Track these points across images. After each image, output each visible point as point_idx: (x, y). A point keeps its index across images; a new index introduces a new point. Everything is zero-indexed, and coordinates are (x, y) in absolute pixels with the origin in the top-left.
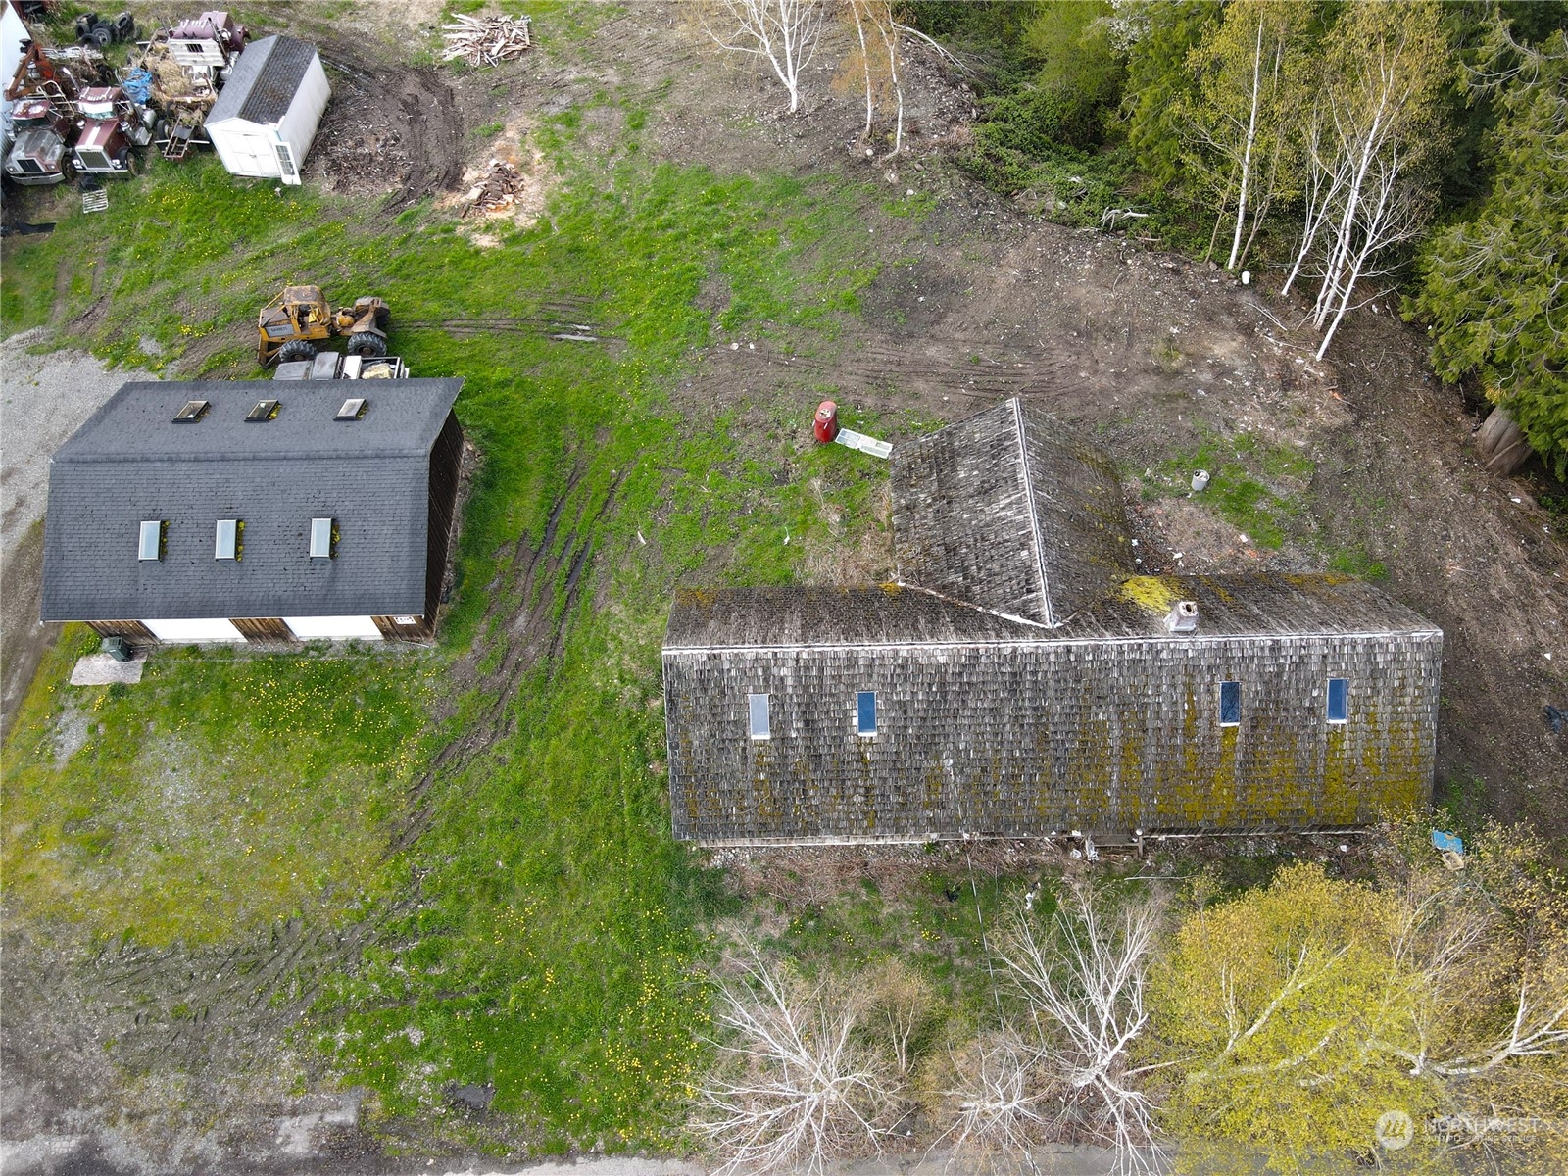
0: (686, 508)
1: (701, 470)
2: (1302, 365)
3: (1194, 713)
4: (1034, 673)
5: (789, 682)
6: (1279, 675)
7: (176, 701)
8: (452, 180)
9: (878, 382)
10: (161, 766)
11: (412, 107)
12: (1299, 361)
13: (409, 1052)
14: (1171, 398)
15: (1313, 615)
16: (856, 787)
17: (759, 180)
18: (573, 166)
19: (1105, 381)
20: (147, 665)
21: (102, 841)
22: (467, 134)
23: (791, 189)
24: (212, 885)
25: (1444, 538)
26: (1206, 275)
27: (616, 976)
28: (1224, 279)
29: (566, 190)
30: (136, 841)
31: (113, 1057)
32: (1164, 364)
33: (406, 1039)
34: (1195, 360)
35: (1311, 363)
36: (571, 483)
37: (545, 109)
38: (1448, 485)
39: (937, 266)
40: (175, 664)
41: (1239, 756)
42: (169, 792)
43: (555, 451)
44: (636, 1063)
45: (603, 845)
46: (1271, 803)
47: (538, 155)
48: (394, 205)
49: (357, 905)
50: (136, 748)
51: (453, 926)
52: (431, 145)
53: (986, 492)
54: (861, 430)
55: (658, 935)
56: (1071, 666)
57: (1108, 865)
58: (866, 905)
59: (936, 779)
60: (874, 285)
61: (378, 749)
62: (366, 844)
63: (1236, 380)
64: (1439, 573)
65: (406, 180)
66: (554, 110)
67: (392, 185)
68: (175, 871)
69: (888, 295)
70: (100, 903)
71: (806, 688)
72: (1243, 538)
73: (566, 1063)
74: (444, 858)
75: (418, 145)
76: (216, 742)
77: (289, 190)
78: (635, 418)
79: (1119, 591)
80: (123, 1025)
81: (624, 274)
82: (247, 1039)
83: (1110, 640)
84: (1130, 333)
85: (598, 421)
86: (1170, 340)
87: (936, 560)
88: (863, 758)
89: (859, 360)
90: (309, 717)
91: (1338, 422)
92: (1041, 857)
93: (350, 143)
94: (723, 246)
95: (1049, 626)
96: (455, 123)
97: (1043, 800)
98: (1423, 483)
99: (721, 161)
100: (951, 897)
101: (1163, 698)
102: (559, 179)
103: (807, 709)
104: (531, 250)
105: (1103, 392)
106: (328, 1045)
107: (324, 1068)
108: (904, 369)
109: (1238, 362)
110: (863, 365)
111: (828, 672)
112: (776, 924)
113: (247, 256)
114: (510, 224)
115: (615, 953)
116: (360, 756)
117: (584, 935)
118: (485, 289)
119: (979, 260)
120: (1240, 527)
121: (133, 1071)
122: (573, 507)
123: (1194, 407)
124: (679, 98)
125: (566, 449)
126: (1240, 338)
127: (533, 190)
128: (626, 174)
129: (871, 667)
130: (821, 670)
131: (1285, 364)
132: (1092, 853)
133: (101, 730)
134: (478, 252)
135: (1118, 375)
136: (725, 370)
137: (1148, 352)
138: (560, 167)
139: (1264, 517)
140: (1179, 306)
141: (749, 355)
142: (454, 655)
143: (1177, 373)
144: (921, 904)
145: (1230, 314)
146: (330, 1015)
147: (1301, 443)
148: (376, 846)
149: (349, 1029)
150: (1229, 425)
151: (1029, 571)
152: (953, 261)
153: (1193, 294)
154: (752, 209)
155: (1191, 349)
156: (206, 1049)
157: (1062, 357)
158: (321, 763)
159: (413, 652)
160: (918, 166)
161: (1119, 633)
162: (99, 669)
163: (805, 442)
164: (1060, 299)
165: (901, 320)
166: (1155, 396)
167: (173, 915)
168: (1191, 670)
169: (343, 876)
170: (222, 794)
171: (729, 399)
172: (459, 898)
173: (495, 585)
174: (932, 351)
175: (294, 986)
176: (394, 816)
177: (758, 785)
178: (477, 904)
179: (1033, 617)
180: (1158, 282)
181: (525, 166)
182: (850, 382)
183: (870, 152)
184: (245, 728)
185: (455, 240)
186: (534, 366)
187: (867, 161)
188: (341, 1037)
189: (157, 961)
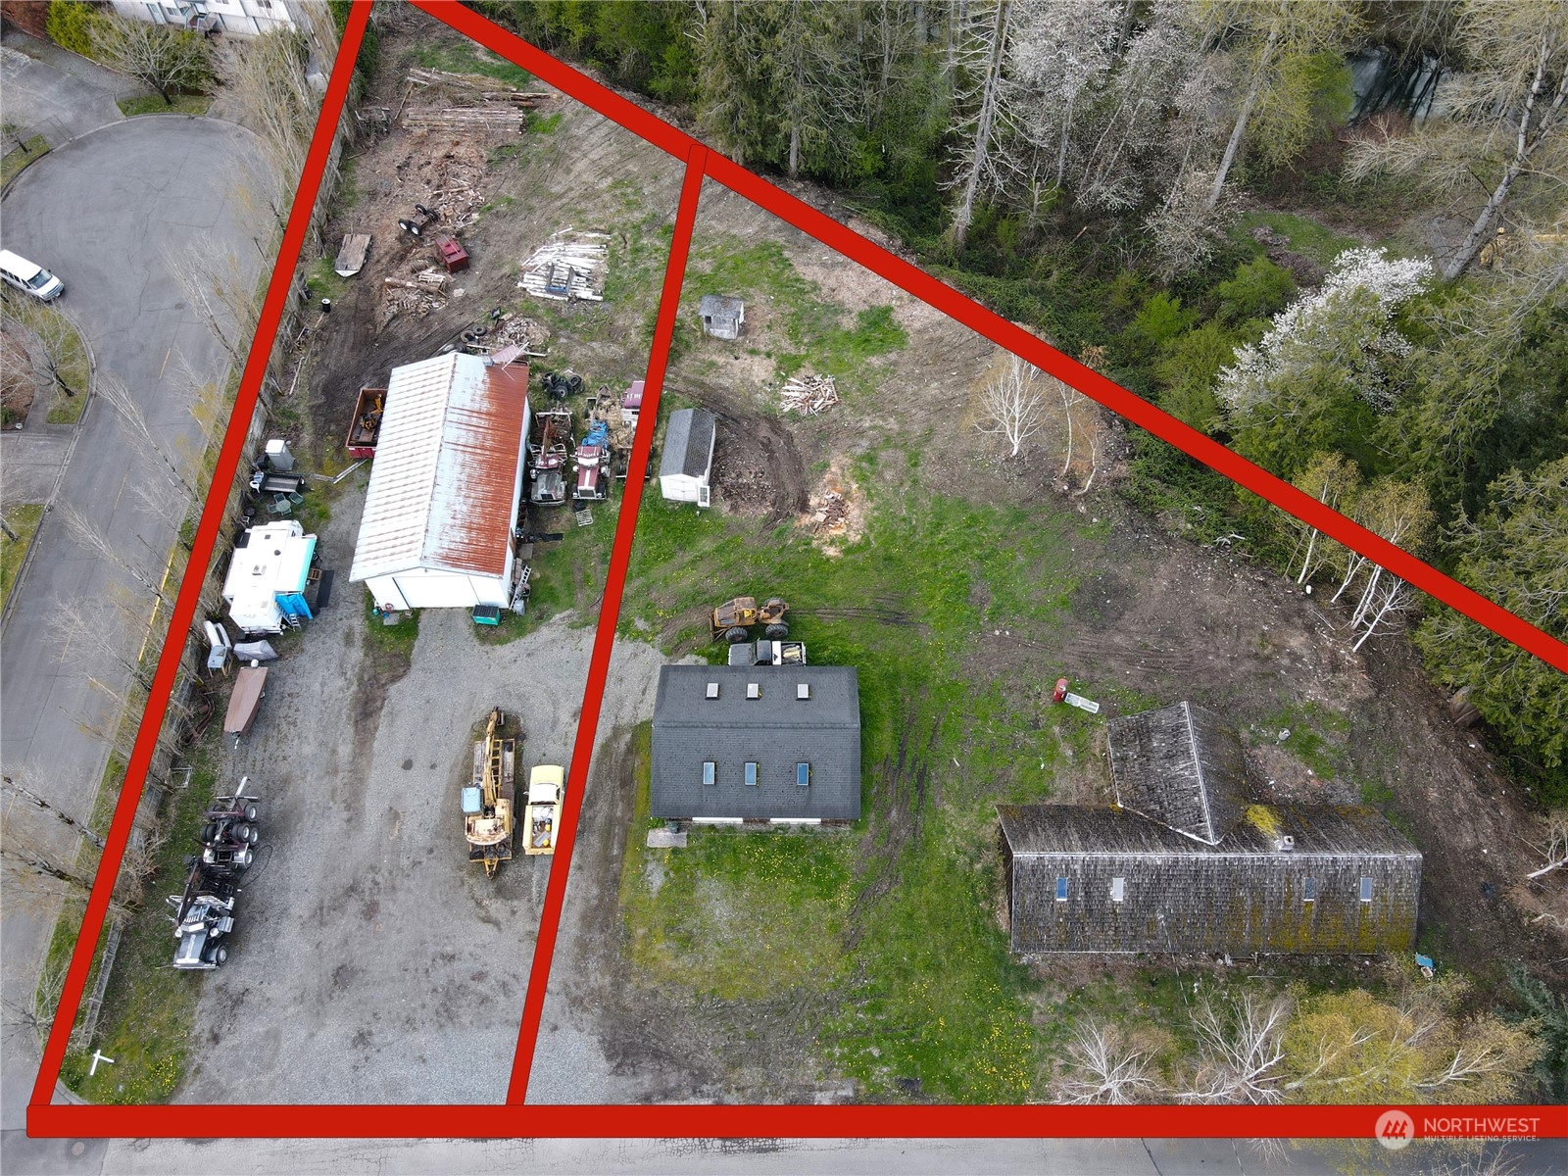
0: (981, 743)
1: (986, 718)
2: (1344, 655)
3: (1291, 894)
4: (1207, 871)
5: (1079, 872)
6: (1335, 875)
7: (709, 858)
8: (803, 506)
9: (1087, 661)
10: (710, 898)
11: (767, 446)
12: (1342, 652)
13: (874, 1061)
14: (1265, 676)
15: (1353, 840)
16: (1110, 927)
17: (999, 510)
18: (878, 494)
19: (1224, 663)
20: (688, 836)
21: (688, 939)
22: (806, 468)
23: (1019, 517)
24: (752, 966)
25: (1428, 775)
26: (1284, 587)
27: (977, 1023)
28: (1295, 589)
29: (876, 514)
30: (706, 940)
31: (721, 1058)
32: (1260, 651)
33: (870, 1053)
34: (1279, 648)
35: (1350, 653)
36: (910, 724)
37: (853, 450)
38: (1430, 738)
39: (1116, 577)
40: (705, 836)
41: (1314, 916)
42: (717, 912)
43: (895, 700)
44: (994, 1069)
45: (960, 949)
46: (1330, 941)
47: (855, 486)
48: (769, 523)
49: (832, 980)
50: (693, 887)
51: (887, 994)
52: (785, 477)
53: (1170, 757)
54: (1078, 693)
55: (997, 1002)
56: (1226, 868)
57: (1238, 969)
58: (1107, 987)
59: (1154, 923)
60: (1078, 591)
61: (828, 890)
62: (830, 946)
63: (1303, 663)
64: (1424, 797)
65: (773, 505)
66: (859, 451)
67: (766, 508)
68: (731, 957)
69: (1087, 598)
70: (694, 974)
71: (1087, 875)
72: (1310, 772)
73: (958, 1068)
74: (874, 955)
75: (776, 477)
76: (736, 883)
77: (703, 510)
78: (943, 681)
79: (1245, 817)
80: (721, 1040)
81: (921, 577)
82: (788, 1051)
83: (1247, 855)
84: (1238, 628)
85: (919, 682)
86: (1263, 634)
87: (1142, 795)
88: (1115, 911)
89: (1073, 644)
90: (786, 871)
91: (1366, 695)
92: (1201, 963)
93: (733, 475)
94: (981, 559)
95: (1212, 844)
96: (795, 458)
97: (1208, 936)
98: (1416, 737)
99: (973, 493)
100: (1153, 984)
101: (1274, 885)
102: (871, 505)
103: (1087, 885)
104: (860, 558)
105: (1224, 670)
106: (831, 1055)
107: (832, 1067)
108: (1102, 651)
109: (1305, 652)
110: (1076, 648)
111: (1099, 868)
112: (1059, 996)
113: (687, 559)
114: (844, 540)
115: (975, 1010)
116: (818, 894)
117: (956, 1000)
118: (837, 587)
119: (1142, 573)
120: (1308, 765)
121: (733, 1066)
122: (913, 740)
123: (1279, 683)
124: (938, 442)
125: (903, 701)
126: (1306, 635)
127: (854, 511)
128: (913, 503)
129: (1122, 865)
130: (1096, 866)
131: (1334, 653)
132: (1229, 962)
133: (672, 874)
134: (828, 560)
135: (1232, 659)
136: (993, 649)
137: (1249, 643)
138: (870, 496)
139: (1322, 759)
140: (1267, 609)
141: (1006, 639)
142: (859, 835)
143: (1268, 658)
144: (1137, 987)
145: (1299, 617)
146: (830, 1039)
147: (1344, 709)
148: (836, 946)
149: (840, 1048)
150: (1301, 695)
151: (1199, 809)
152: (1125, 573)
153: (1277, 602)
154: (996, 531)
155: (1276, 641)
156: (768, 1056)
157: (1198, 645)
158: (798, 897)
159: (837, 833)
160: (1098, 499)
161: (1252, 851)
162: (661, 838)
163: (1045, 701)
164: (1194, 603)
165: (1097, 616)
166: (1254, 674)
167: (735, 983)
168: (1290, 871)
169: (821, 963)
170: (746, 915)
171: (998, 670)
172: (886, 977)
173: (875, 790)
174: (1118, 639)
175: (806, 1023)
176: (843, 930)
177: (1058, 924)
178: (897, 981)
179: (1203, 837)
180: (1254, 592)
181: (847, 494)
182: (1070, 660)
183: (1066, 488)
184: (751, 876)
185: (813, 550)
186: (875, 642)
187: (1065, 495)
188: (837, 1051)
189: (731, 1007)
